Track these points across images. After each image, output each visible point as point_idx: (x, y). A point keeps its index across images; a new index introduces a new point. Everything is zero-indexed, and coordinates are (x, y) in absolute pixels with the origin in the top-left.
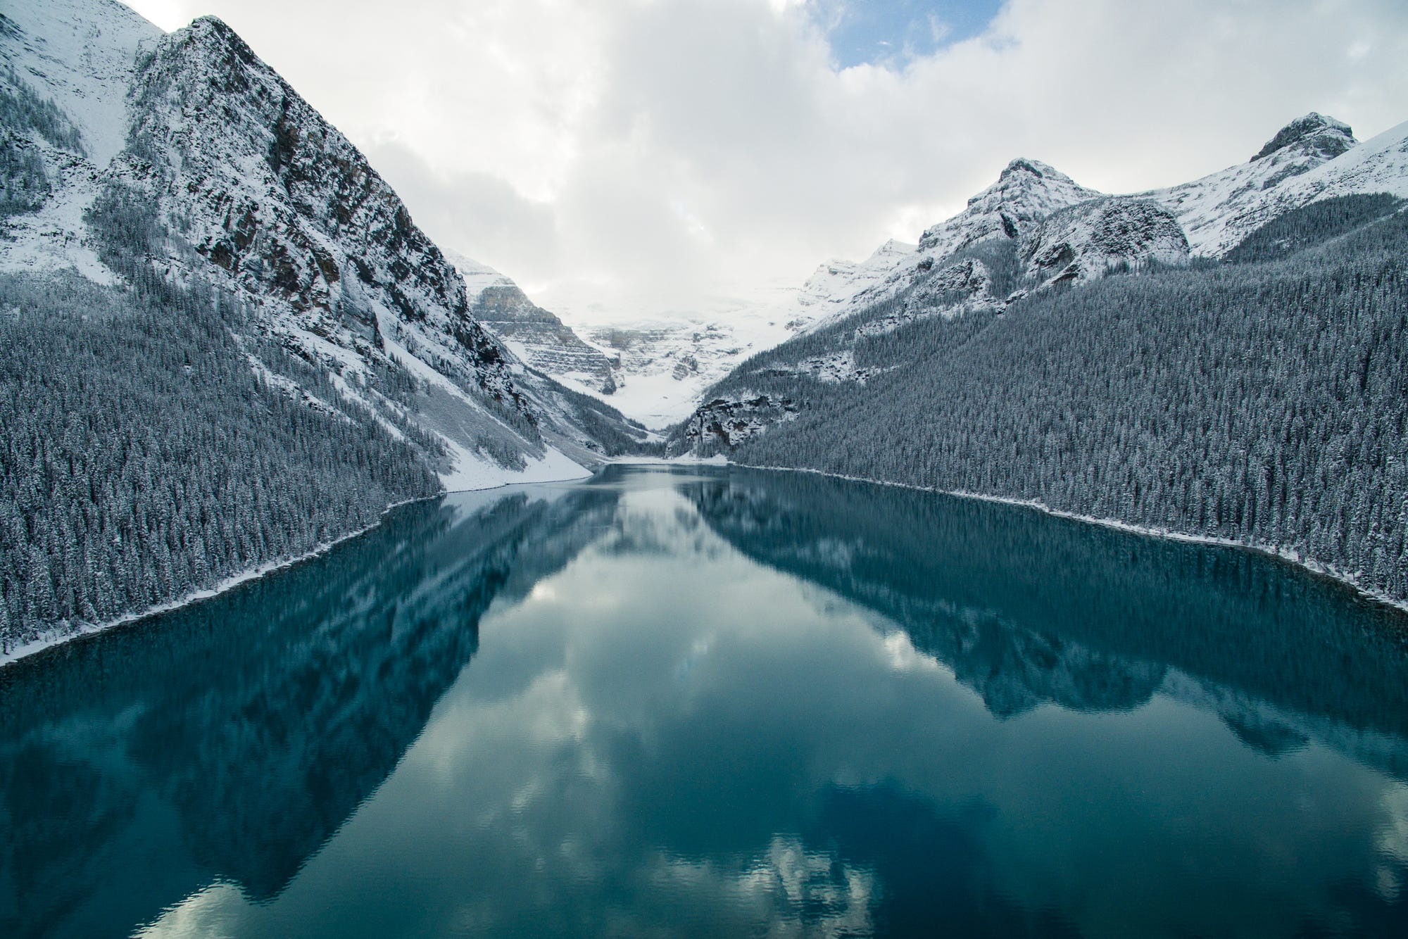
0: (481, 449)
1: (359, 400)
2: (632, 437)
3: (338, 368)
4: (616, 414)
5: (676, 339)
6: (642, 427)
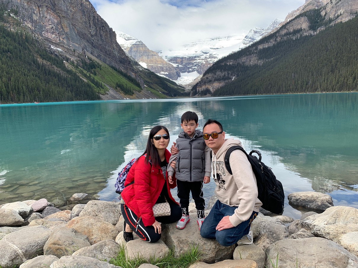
0: (118, 88)
1: (74, 70)
2: (180, 91)
3: (67, 60)
4: (174, 84)
5: (199, 60)
6: (183, 88)
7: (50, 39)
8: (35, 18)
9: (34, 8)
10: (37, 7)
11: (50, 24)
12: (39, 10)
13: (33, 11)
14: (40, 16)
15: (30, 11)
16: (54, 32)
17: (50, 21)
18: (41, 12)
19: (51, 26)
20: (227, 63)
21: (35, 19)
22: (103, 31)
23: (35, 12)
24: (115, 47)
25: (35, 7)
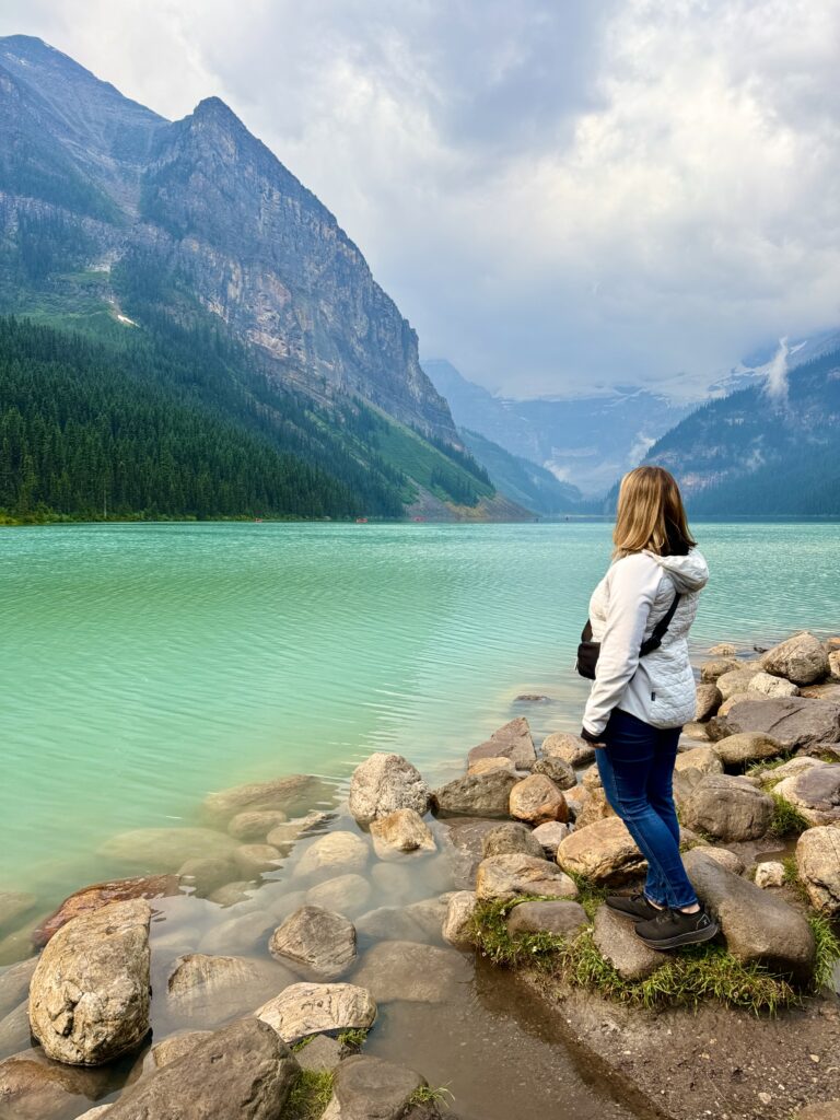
0: (436, 486)
2: (569, 497)
3: (311, 405)
6: (576, 489)
7: (267, 349)
8: (233, 292)
9: (232, 266)
10: (239, 265)
11: (268, 308)
12: (243, 273)
13: (227, 274)
14: (243, 289)
15: (222, 273)
16: (276, 331)
17: (268, 302)
18: (247, 278)
19: (269, 314)
20: (726, 420)
21: (233, 296)
22: (386, 329)
23: (234, 277)
24: (414, 373)
25: (235, 263)
